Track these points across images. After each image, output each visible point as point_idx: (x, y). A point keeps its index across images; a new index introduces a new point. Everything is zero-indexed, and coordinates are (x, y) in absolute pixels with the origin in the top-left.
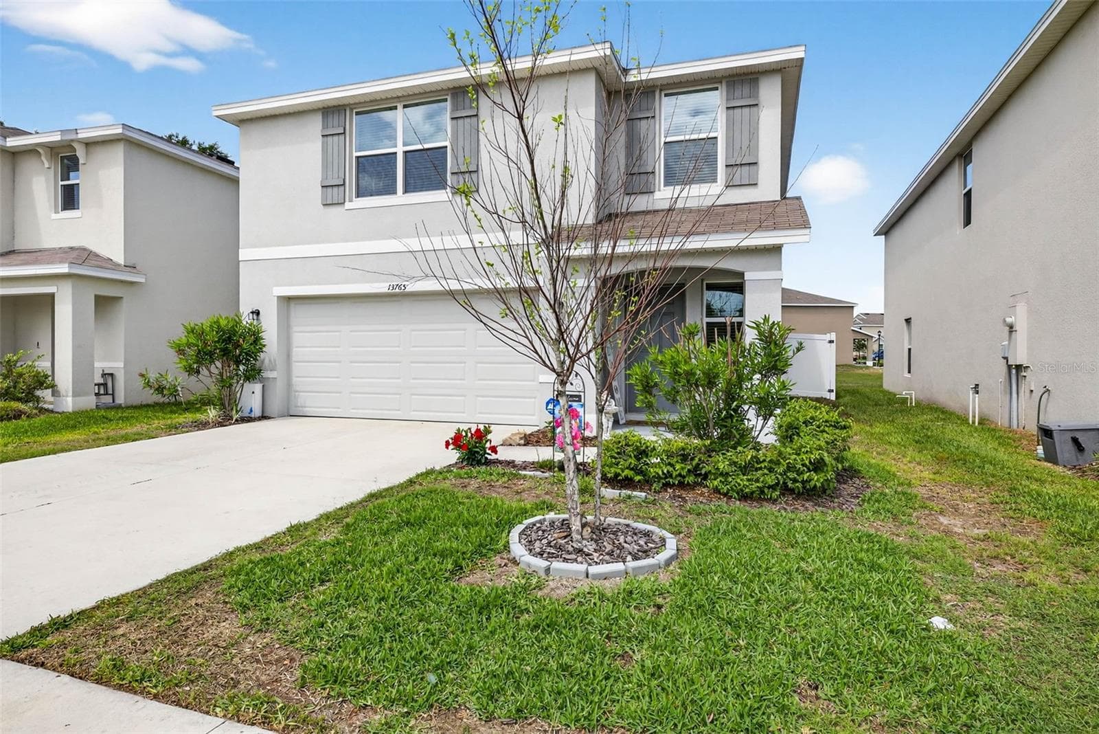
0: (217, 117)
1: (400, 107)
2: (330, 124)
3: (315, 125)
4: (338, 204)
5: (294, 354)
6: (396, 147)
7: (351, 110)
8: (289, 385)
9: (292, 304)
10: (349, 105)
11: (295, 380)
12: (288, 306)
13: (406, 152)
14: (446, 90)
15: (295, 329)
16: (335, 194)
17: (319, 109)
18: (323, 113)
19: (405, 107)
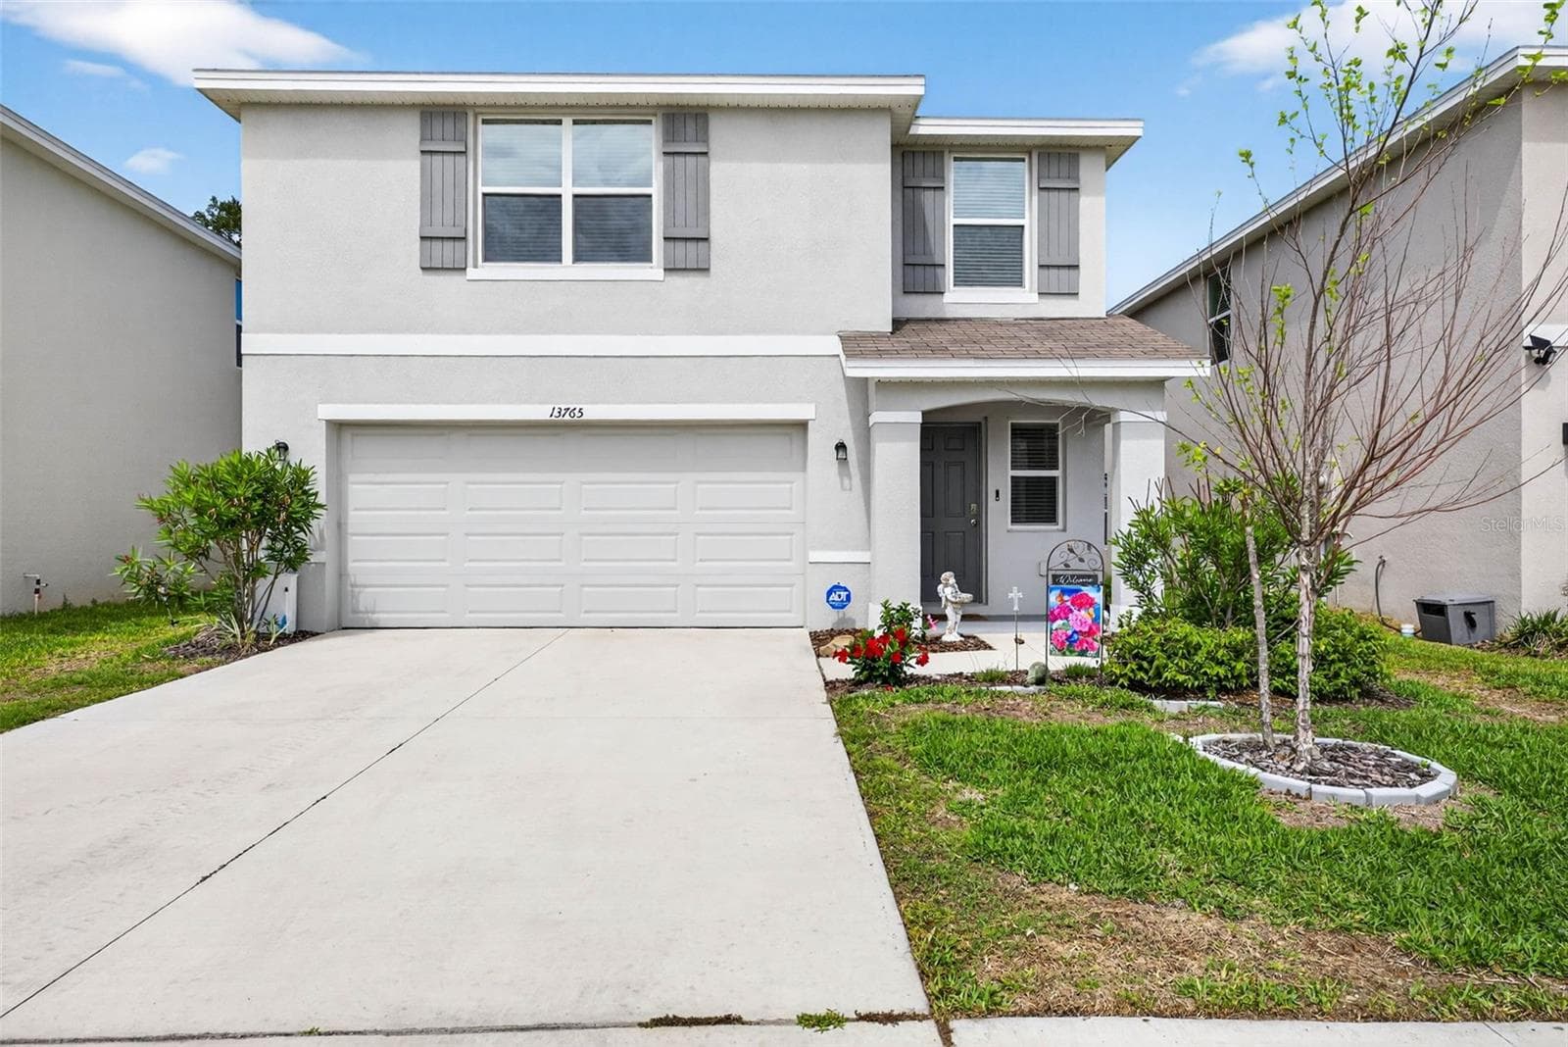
0: (199, 90)
1: (567, 121)
2: (437, 133)
3: (408, 132)
4: (454, 269)
5: (350, 521)
6: (560, 186)
7: (476, 116)
8: (341, 574)
9: (347, 435)
10: (475, 106)
11: (352, 566)
12: (339, 438)
13: (576, 196)
14: (653, 107)
15: (352, 478)
16: (445, 253)
17: (413, 106)
18: (422, 113)
19: (575, 122)
